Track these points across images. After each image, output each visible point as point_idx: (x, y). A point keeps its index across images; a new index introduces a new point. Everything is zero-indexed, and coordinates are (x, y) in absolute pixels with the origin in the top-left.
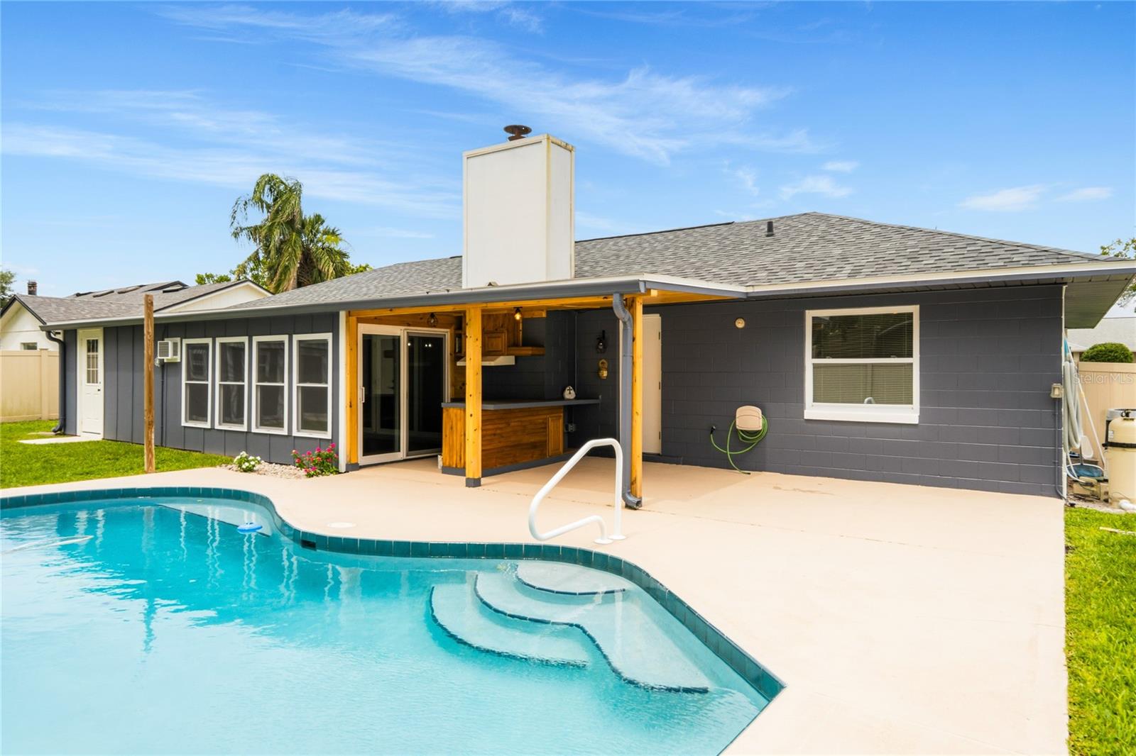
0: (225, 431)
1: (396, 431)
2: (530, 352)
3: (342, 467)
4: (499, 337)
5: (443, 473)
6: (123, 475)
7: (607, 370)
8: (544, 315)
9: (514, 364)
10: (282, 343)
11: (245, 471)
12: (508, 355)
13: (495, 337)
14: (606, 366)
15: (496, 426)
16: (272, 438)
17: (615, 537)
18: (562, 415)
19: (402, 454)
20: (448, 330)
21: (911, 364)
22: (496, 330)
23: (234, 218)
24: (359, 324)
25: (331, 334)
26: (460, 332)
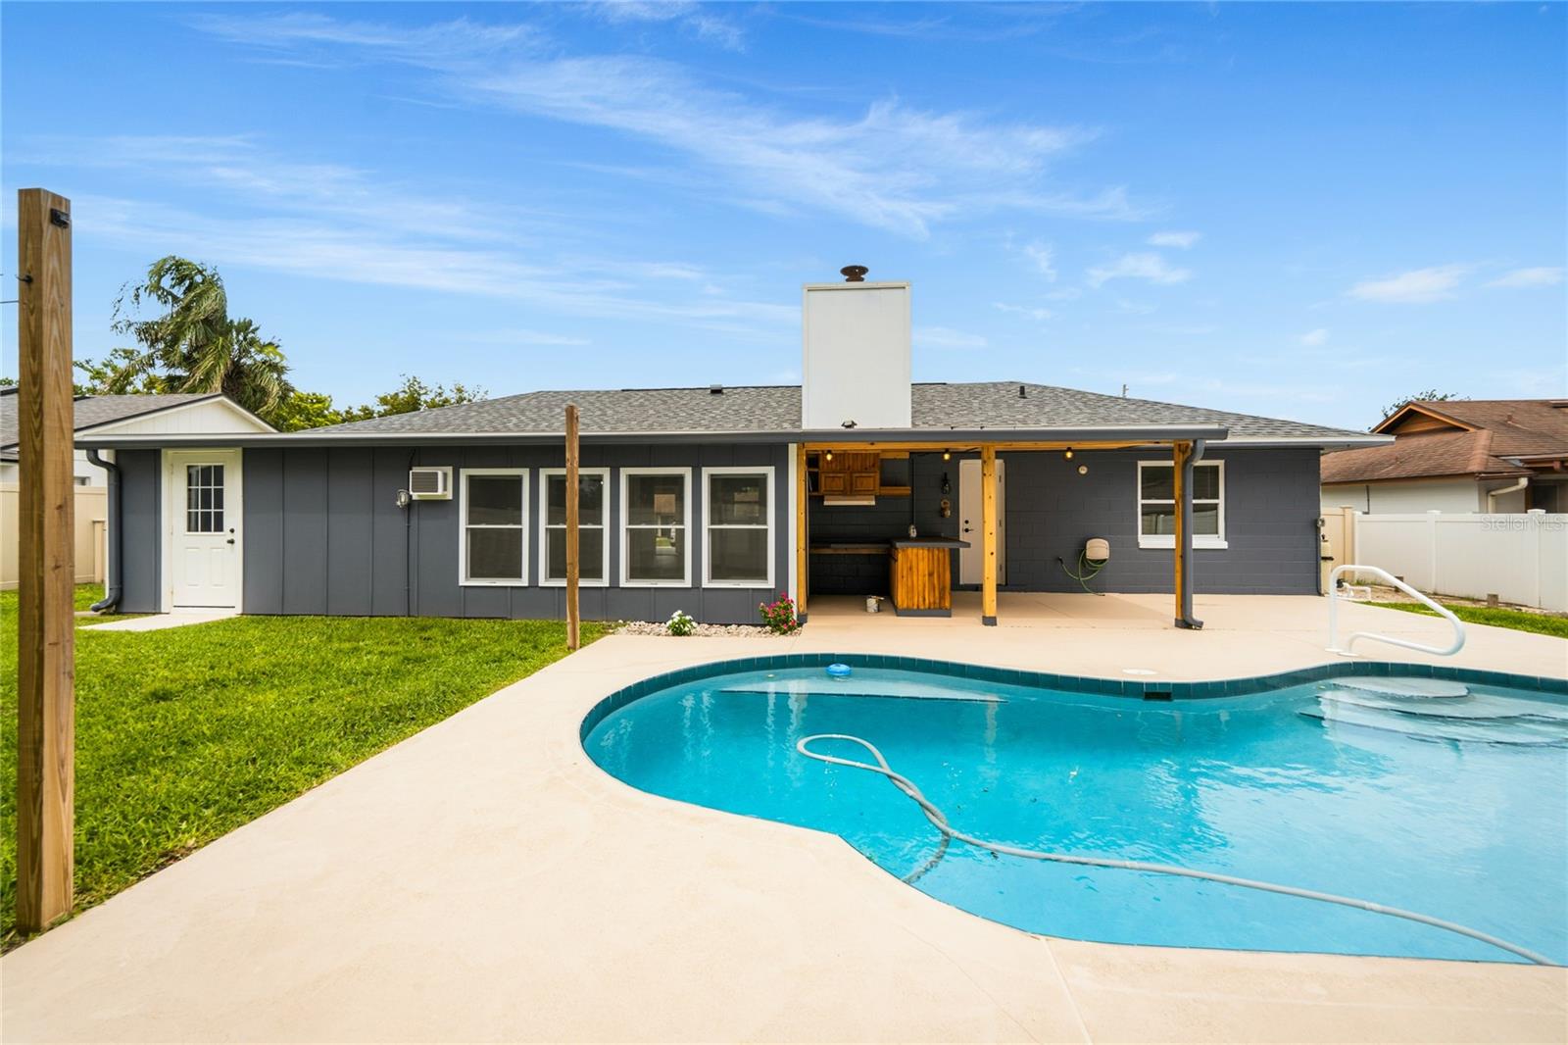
0: (562, 588)
2: (888, 492)
3: (796, 619)
4: (871, 477)
7: (951, 509)
13: (866, 477)
21: (1217, 505)
22: (866, 469)
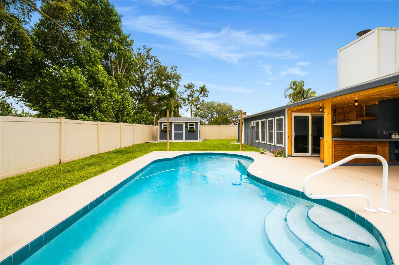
0: (262, 143)
1: (308, 146)
2: (368, 119)
3: (286, 156)
4: (352, 114)
5: (321, 162)
6: (236, 151)
8: (377, 103)
9: (361, 124)
10: (273, 120)
11: (261, 153)
12: (356, 120)
13: (350, 114)
15: (344, 147)
16: (271, 146)
17: (381, 209)
18: (388, 145)
19: (310, 154)
22: (351, 111)
23: (285, 93)
24: (292, 113)
25: (283, 116)
26: (335, 113)
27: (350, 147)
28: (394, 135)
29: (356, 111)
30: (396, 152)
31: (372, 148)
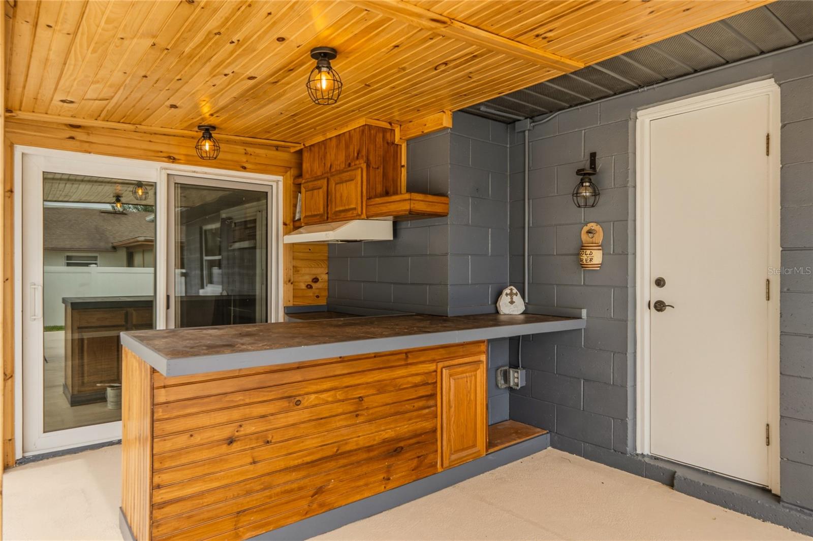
4: (352, 179)
7: (602, 247)
8: (446, 121)
9: (392, 239)
12: (368, 217)
13: (347, 181)
14: (599, 238)
18: (483, 358)
20: (281, 178)
22: (349, 165)
27: (284, 404)
28: (507, 294)
29: (368, 166)
30: (512, 384)
31: (416, 386)
